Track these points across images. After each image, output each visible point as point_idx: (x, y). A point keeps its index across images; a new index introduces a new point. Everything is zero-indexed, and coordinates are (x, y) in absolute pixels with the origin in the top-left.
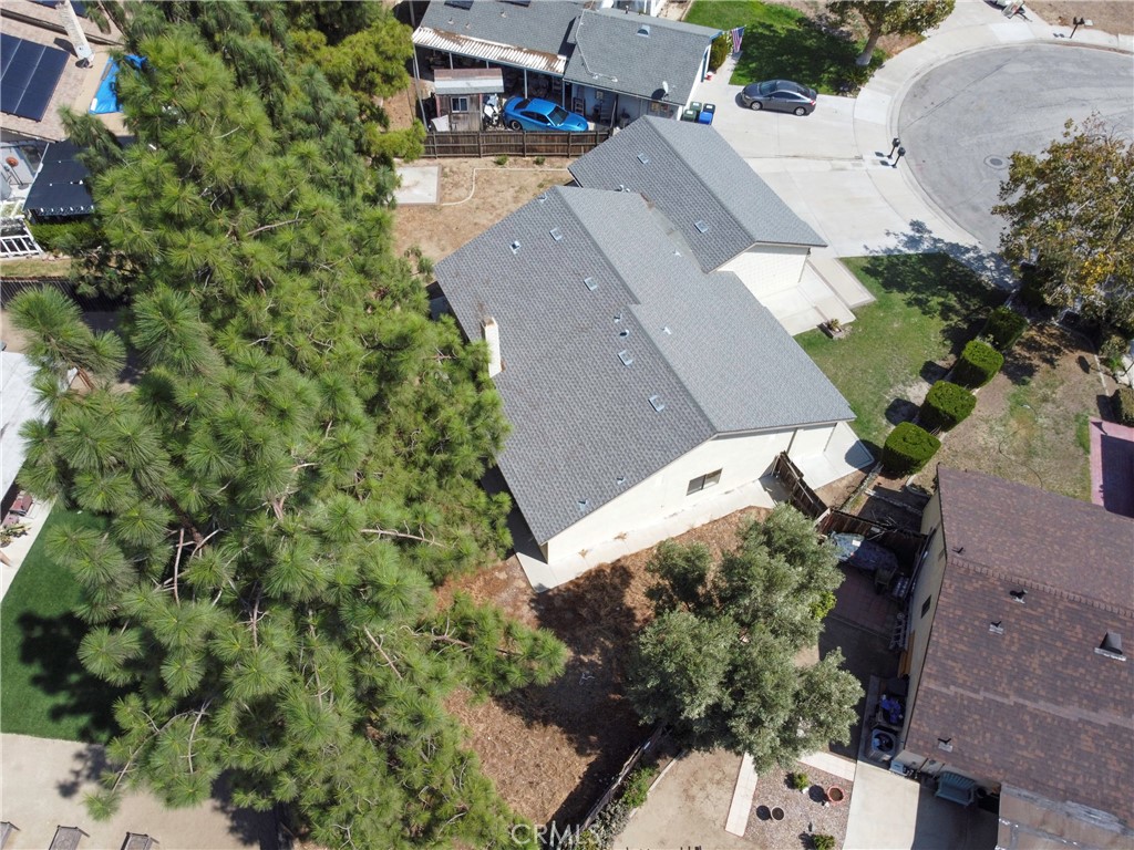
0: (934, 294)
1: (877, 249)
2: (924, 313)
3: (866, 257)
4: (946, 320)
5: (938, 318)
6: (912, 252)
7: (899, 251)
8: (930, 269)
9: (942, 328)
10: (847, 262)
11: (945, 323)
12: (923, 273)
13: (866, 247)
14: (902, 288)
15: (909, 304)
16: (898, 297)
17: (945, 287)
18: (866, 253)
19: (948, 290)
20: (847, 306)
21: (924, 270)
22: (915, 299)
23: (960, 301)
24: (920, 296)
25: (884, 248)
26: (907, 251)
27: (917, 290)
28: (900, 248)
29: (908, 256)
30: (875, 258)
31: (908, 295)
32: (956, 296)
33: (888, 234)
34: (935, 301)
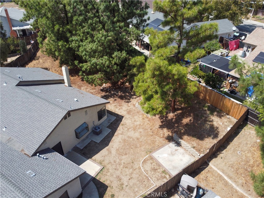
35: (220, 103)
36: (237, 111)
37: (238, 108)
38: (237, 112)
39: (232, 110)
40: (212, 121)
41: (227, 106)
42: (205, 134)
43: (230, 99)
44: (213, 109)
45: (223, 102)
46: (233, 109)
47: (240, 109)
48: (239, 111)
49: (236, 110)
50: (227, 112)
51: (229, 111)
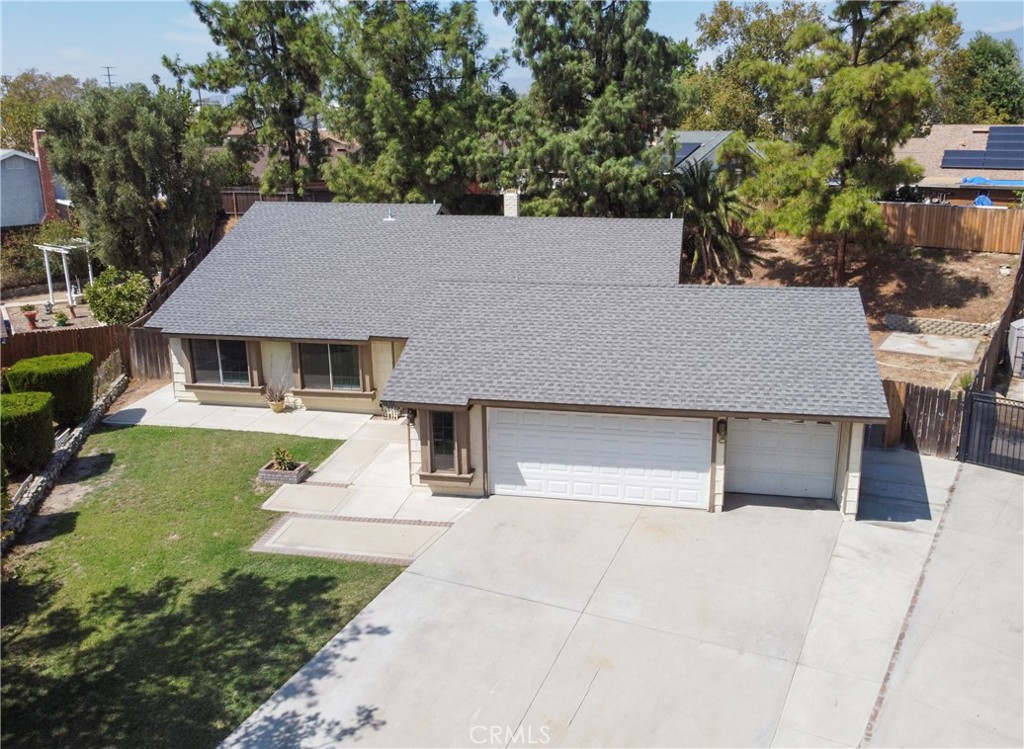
0: (119, 640)
1: (350, 649)
2: (120, 591)
3: (355, 611)
4: (53, 615)
5: (81, 602)
6: (256, 719)
7: (292, 692)
8: (167, 698)
9: (61, 594)
10: (383, 574)
11: (56, 607)
12: (179, 673)
13: (382, 631)
14: (207, 602)
15: (169, 584)
16: (205, 578)
17: (91, 678)
18: (363, 620)
19: (78, 678)
20: (295, 514)
21: (183, 684)
22: (161, 603)
23: (31, 679)
24: (152, 616)
25: (338, 665)
26: (275, 708)
27: (172, 623)
28: (296, 704)
29: (257, 693)
30: (330, 624)
31: (184, 599)
32: (48, 679)
33: (366, 716)
34: (107, 629)
35: (950, 230)
36: (1002, 230)
37: (1003, 222)
38: (1001, 235)
39: (986, 235)
40: (952, 272)
41: (970, 231)
42: (958, 296)
43: (975, 208)
44: (938, 253)
45: (959, 224)
46: (991, 228)
47: (1007, 223)
48: (1006, 227)
49: (999, 229)
50: (975, 245)
51: (980, 240)
